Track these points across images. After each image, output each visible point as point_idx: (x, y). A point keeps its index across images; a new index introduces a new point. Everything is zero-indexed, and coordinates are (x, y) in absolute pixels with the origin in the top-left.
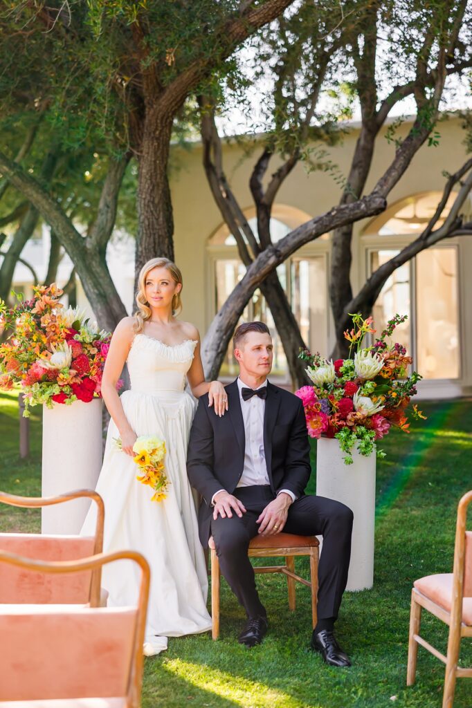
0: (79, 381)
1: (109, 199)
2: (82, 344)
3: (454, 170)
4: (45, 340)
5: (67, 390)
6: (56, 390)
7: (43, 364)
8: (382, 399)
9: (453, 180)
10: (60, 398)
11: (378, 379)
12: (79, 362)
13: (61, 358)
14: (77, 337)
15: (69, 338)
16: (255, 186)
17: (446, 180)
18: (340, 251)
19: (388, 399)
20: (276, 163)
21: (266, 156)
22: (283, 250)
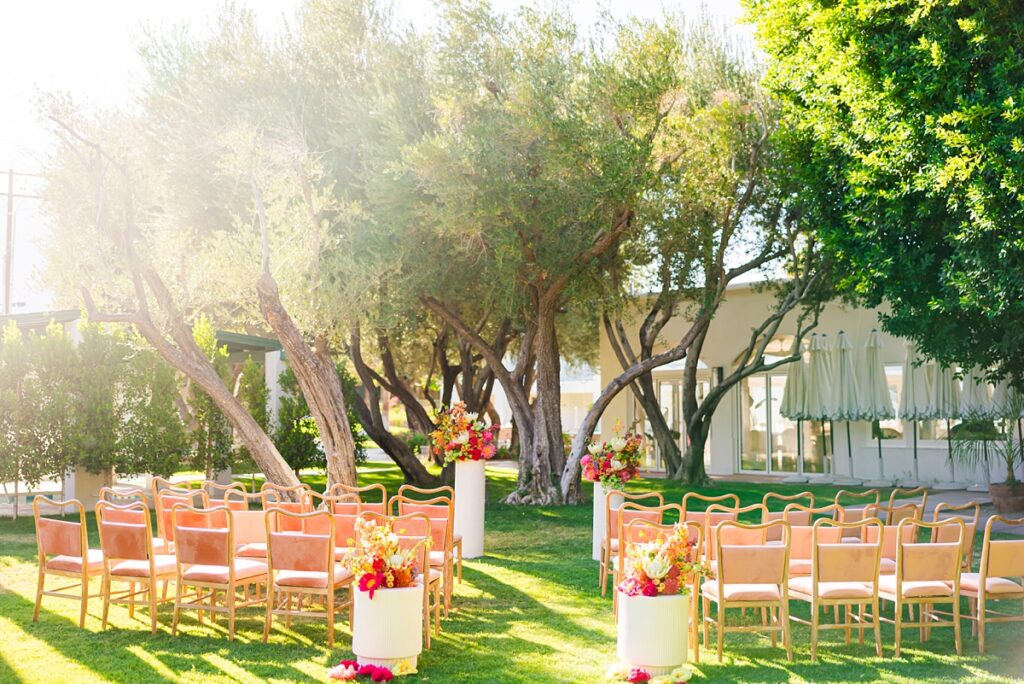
0: (472, 449)
1: (525, 349)
2: (474, 431)
3: (758, 327)
4: (456, 429)
5: (466, 454)
6: (460, 454)
7: (455, 441)
8: (625, 462)
9: (757, 334)
10: (462, 458)
11: (624, 452)
12: (473, 441)
13: (464, 438)
14: (473, 428)
15: (468, 428)
16: (642, 334)
17: (752, 333)
18: (688, 379)
19: (629, 462)
20: (660, 317)
21: (654, 312)
22: (623, 381)
